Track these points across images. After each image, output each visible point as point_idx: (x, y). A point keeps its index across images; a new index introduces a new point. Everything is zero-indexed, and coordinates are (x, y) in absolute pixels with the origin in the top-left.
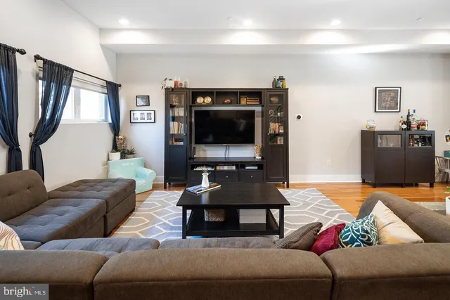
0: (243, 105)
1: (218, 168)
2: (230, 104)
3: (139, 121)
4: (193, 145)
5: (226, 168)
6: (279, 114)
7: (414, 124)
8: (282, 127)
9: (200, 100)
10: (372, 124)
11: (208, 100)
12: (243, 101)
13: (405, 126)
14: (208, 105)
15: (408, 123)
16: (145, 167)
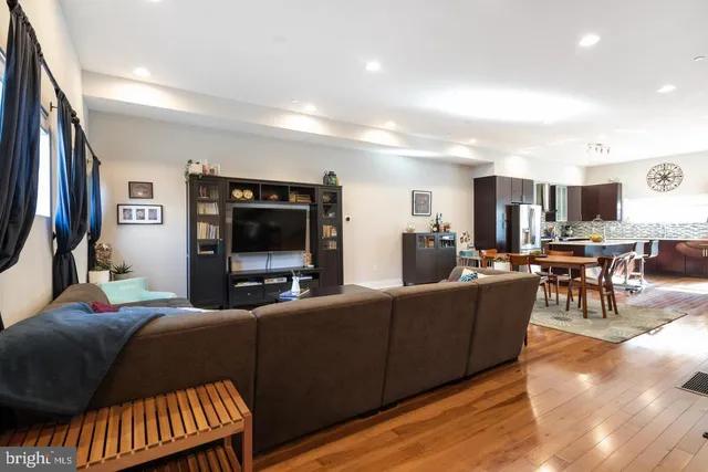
0: (292, 203)
1: (266, 282)
2: (276, 201)
3: (134, 220)
4: (229, 254)
5: (275, 281)
6: (330, 215)
7: (442, 227)
8: (333, 230)
9: (237, 194)
10: (411, 227)
11: (249, 194)
12: (293, 198)
13: (435, 229)
14: (248, 201)
15: (437, 225)
16: (151, 290)
